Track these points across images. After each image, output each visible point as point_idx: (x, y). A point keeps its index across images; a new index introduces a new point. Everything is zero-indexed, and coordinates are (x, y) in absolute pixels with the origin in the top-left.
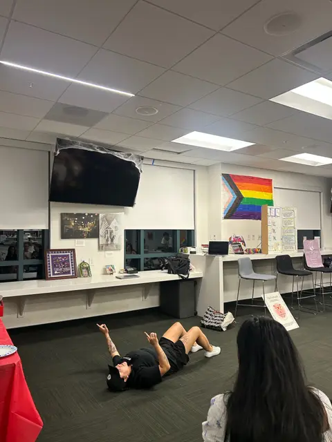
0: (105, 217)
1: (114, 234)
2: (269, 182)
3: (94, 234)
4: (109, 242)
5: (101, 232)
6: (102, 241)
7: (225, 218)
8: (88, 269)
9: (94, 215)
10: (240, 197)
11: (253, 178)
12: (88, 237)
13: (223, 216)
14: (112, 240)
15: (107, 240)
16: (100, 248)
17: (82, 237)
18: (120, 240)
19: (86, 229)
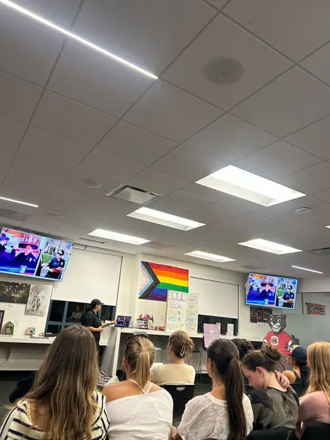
0: (35, 287)
1: (40, 302)
2: (186, 272)
3: (23, 300)
4: (35, 308)
5: (30, 299)
6: (29, 306)
7: (140, 298)
8: (12, 328)
9: (26, 285)
10: (156, 282)
11: (170, 267)
12: (18, 302)
13: (138, 296)
14: (38, 307)
15: (34, 307)
16: (27, 312)
17: (13, 302)
18: (46, 308)
19: (18, 296)
